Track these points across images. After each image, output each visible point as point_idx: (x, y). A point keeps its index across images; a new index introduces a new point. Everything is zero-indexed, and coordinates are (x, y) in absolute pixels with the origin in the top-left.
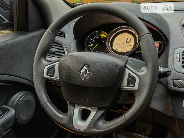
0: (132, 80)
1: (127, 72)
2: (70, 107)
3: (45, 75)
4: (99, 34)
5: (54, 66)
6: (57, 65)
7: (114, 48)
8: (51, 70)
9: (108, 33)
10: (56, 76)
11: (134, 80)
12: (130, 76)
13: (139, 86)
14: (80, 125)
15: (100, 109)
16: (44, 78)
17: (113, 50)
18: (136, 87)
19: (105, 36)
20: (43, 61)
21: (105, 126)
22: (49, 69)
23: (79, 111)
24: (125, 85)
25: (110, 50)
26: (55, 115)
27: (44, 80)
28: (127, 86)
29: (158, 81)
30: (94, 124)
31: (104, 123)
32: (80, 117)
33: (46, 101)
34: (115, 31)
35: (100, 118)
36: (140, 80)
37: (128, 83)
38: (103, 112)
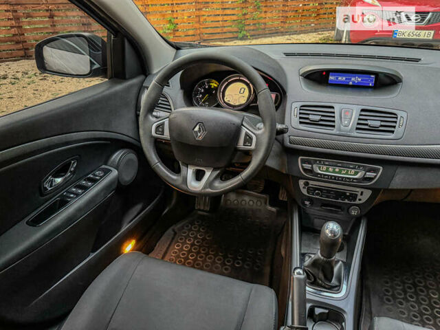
0: (248, 139)
1: (244, 130)
2: (183, 168)
3: (153, 133)
4: (209, 82)
5: (163, 124)
6: (166, 122)
7: (226, 100)
8: (160, 128)
9: (219, 83)
10: (167, 135)
11: (251, 138)
12: (247, 135)
13: (256, 145)
14: (195, 186)
15: (215, 169)
16: (152, 137)
17: (225, 102)
18: (253, 147)
19: (216, 85)
20: (151, 117)
21: (221, 186)
22: (158, 127)
23: (193, 172)
24: (241, 145)
25: (221, 102)
26: (167, 176)
27: (153, 139)
28: (244, 145)
29: (276, 139)
30: (210, 184)
31: (220, 183)
32: (194, 178)
33: (157, 161)
34: (227, 80)
35: (216, 178)
36: (257, 139)
37: (245, 143)
38: (218, 172)
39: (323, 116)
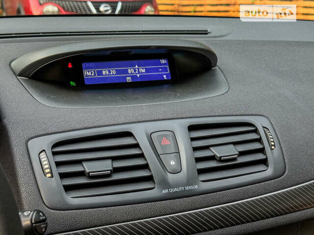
39: (114, 159)
